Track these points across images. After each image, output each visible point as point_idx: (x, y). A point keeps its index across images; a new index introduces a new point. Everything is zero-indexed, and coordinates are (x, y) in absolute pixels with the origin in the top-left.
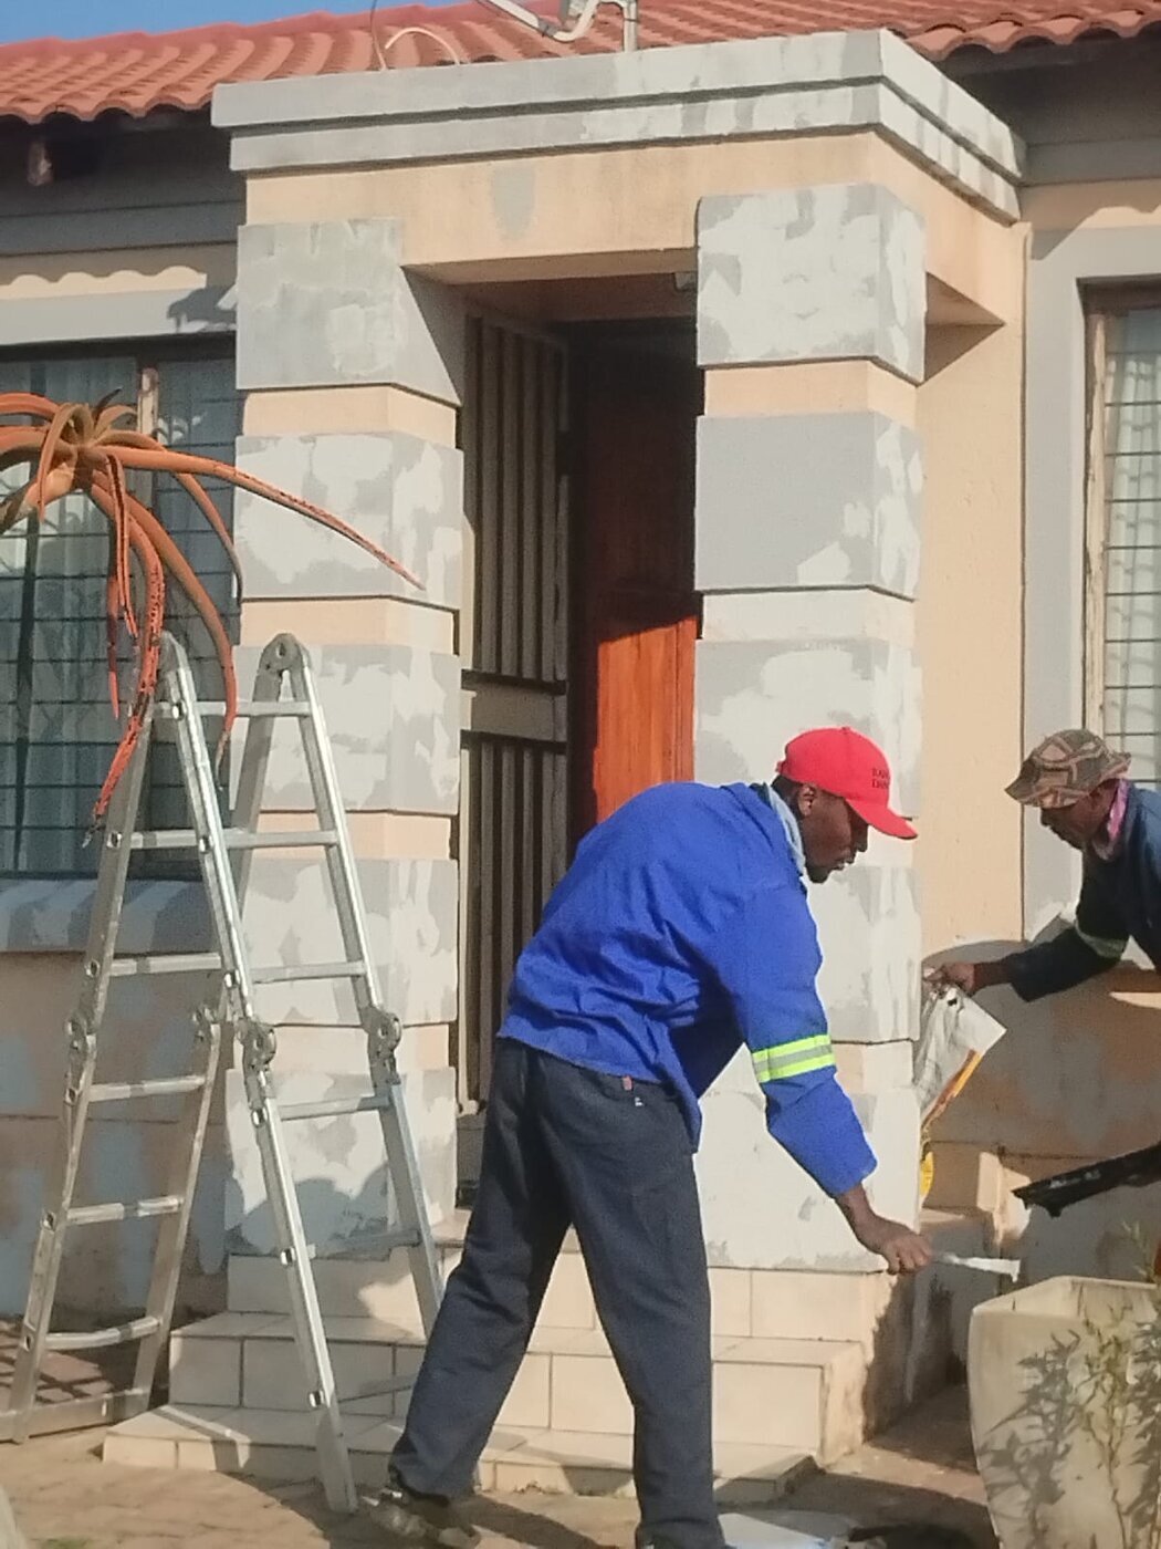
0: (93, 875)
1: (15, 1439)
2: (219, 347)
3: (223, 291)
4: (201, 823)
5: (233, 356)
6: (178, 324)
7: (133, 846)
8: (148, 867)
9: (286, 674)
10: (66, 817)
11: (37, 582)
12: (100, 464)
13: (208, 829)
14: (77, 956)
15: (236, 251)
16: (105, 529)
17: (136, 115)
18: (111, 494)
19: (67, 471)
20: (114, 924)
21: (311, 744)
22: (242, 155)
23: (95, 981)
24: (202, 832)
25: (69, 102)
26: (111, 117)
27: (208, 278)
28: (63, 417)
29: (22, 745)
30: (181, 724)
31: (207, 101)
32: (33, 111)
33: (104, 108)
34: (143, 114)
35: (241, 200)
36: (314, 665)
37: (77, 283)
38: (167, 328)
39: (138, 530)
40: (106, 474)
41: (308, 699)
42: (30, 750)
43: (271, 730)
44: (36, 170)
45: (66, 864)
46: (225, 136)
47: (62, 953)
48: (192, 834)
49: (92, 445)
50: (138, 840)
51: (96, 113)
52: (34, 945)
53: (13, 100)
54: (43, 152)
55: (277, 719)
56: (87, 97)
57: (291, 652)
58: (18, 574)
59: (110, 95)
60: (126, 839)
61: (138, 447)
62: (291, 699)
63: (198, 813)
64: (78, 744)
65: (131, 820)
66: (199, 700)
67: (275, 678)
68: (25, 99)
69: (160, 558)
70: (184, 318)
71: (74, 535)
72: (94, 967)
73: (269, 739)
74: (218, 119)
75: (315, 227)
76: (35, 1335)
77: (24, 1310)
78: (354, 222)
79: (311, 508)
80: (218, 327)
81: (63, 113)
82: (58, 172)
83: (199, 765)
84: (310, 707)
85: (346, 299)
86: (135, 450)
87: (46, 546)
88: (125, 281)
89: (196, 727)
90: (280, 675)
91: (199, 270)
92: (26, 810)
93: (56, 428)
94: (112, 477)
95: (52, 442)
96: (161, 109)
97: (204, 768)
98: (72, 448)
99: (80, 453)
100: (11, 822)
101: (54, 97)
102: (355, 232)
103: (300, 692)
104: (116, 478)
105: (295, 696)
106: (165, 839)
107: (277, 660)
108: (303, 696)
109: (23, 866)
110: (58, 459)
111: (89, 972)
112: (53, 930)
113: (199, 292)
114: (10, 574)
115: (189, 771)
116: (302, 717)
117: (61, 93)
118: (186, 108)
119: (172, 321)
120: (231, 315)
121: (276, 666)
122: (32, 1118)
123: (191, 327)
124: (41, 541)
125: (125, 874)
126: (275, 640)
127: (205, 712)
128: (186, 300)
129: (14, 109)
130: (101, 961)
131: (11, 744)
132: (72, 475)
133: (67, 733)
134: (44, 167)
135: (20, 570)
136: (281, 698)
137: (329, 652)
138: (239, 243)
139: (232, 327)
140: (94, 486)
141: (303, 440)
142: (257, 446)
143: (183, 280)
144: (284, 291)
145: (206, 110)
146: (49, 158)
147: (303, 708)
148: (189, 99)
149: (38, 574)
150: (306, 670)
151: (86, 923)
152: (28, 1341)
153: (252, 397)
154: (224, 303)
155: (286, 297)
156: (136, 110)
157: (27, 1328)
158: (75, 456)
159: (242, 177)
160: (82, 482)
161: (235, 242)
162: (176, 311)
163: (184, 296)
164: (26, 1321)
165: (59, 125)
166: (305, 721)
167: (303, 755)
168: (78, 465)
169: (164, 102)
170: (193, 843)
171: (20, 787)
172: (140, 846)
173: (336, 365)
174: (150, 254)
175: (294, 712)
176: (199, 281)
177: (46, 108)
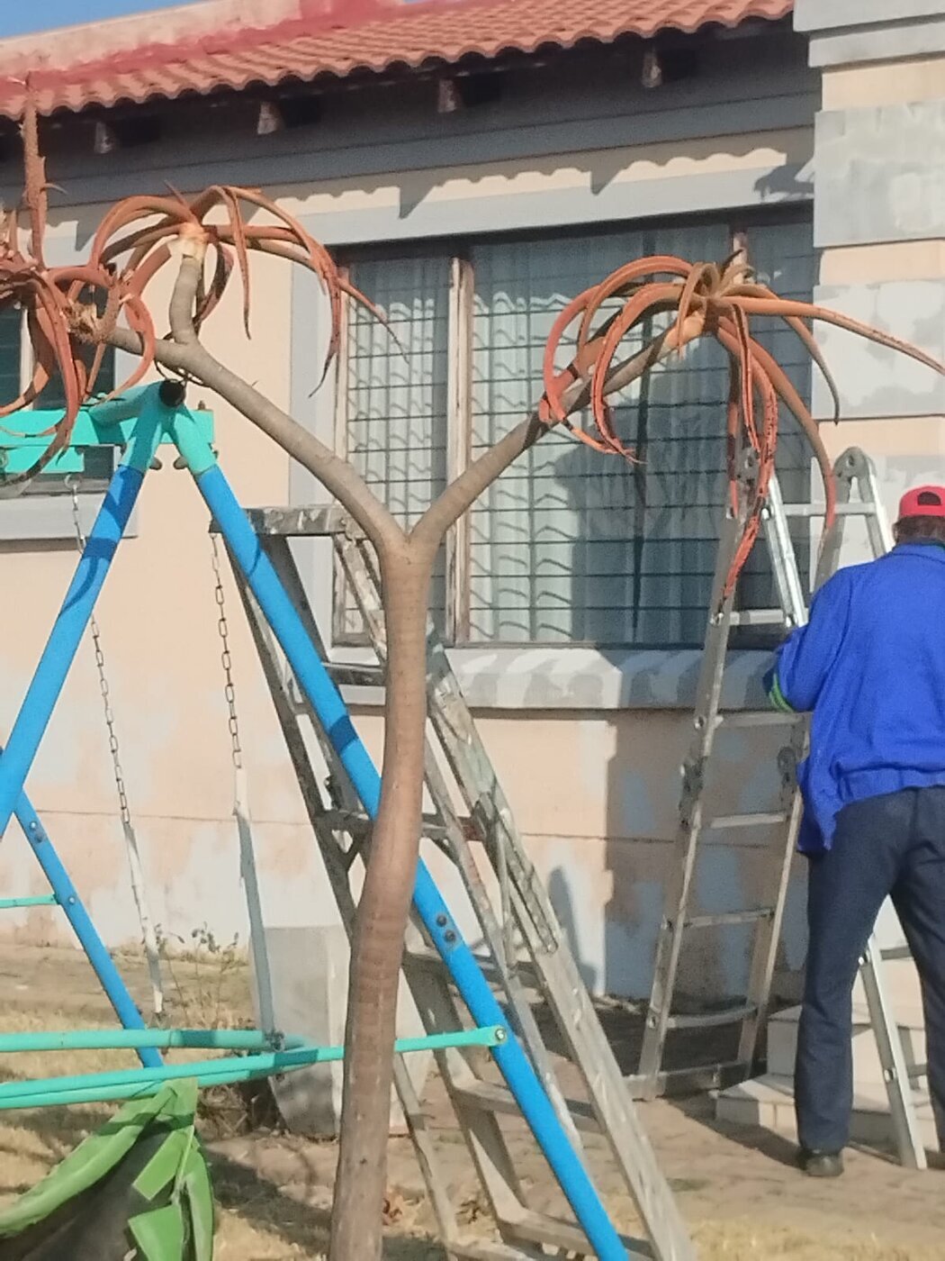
0: (700, 647)
1: (646, 1099)
2: (798, 214)
3: (800, 166)
4: (786, 603)
5: (810, 220)
6: (763, 196)
7: (732, 623)
8: (743, 640)
9: (854, 480)
10: (673, 599)
11: (649, 410)
12: (725, 311)
13: (793, 609)
14: (688, 711)
15: (813, 133)
16: (726, 363)
17: (729, 26)
18: (736, 337)
19: (699, 318)
20: (717, 687)
21: (876, 539)
22: (819, 53)
23: (702, 733)
24: (788, 611)
25: (677, 19)
26: (710, 29)
27: (788, 156)
28: (696, 273)
29: (638, 542)
30: (770, 524)
31: (788, 11)
32: (647, 27)
33: (704, 21)
34: (734, 25)
35: (818, 91)
36: (878, 474)
37: (681, 166)
38: (753, 199)
39: (756, 364)
40: (732, 321)
41: (872, 500)
42: (645, 545)
43: (843, 526)
44: (649, 76)
45: (674, 637)
46: (804, 39)
47: (673, 710)
48: (779, 612)
49: (719, 297)
50: (735, 618)
51: (698, 26)
52: (648, 703)
53: (631, 19)
54: (655, 60)
55: (848, 518)
56: (688, 14)
57: (859, 461)
58: (633, 404)
59: (708, 11)
60: (727, 617)
61: (756, 297)
62: (859, 500)
63: (784, 595)
64: (683, 540)
65: (730, 603)
66: (784, 503)
67: (846, 484)
68: (639, 18)
69: (774, 387)
70: (767, 190)
71: (680, 371)
72: (701, 722)
73: (841, 534)
74: (799, 25)
75: (879, 110)
76: (660, 1015)
77: (650, 995)
78: (913, 104)
79: (898, 342)
80: (796, 197)
81: (671, 28)
82: (667, 76)
83: (785, 556)
84: (875, 507)
85: (907, 169)
86: (753, 300)
87: (656, 380)
88: (720, 163)
89: (782, 526)
90: (850, 480)
91: (780, 151)
92: (642, 594)
93: (692, 284)
94: (736, 322)
95: (689, 296)
96: (750, 20)
97: (790, 559)
98: (703, 299)
99: (710, 303)
100: (629, 603)
101: (662, 15)
102: (913, 112)
103: (866, 495)
104: (741, 324)
105: (862, 498)
106: (757, 617)
107: (846, 469)
108: (869, 497)
109: (640, 640)
110: (692, 309)
111: (697, 725)
112: (665, 691)
113: (780, 168)
114: (628, 404)
115: (776, 561)
116: (868, 515)
117: (669, 12)
118: (768, 18)
119: (758, 194)
120: (809, 187)
121: (846, 474)
122: (650, 841)
123: (773, 198)
124: (653, 377)
125: (725, 646)
126: (846, 452)
127: (789, 513)
128: (770, 175)
129: (633, 27)
130: (707, 715)
131: (629, 541)
132: (702, 321)
133: (674, 531)
134: (655, 72)
135: (636, 400)
136: (851, 500)
137: (892, 462)
138: (816, 126)
139: (808, 196)
140: (721, 330)
141: (870, 287)
142: (831, 293)
143: (767, 159)
144: (854, 165)
145: (789, 17)
146: (659, 65)
147: (869, 508)
148: (773, 10)
149: (649, 403)
150: (872, 477)
151: (693, 686)
152: (654, 1021)
153: (827, 254)
154: (801, 176)
155: (855, 169)
156: (730, 22)
157: (653, 1012)
158: (705, 307)
159: (819, 71)
160: (710, 328)
161: (812, 126)
162: (761, 185)
163: (768, 172)
164: (652, 1005)
165: (668, 36)
166: (871, 519)
167: (870, 548)
168: (707, 313)
169: (753, 14)
170: (781, 620)
171: (637, 575)
172: (737, 623)
173: (897, 223)
174: (739, 139)
175: (862, 511)
176: (779, 159)
177: (656, 25)
